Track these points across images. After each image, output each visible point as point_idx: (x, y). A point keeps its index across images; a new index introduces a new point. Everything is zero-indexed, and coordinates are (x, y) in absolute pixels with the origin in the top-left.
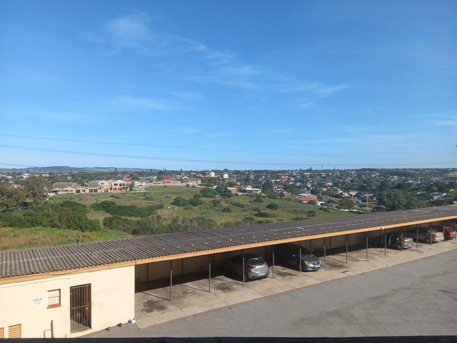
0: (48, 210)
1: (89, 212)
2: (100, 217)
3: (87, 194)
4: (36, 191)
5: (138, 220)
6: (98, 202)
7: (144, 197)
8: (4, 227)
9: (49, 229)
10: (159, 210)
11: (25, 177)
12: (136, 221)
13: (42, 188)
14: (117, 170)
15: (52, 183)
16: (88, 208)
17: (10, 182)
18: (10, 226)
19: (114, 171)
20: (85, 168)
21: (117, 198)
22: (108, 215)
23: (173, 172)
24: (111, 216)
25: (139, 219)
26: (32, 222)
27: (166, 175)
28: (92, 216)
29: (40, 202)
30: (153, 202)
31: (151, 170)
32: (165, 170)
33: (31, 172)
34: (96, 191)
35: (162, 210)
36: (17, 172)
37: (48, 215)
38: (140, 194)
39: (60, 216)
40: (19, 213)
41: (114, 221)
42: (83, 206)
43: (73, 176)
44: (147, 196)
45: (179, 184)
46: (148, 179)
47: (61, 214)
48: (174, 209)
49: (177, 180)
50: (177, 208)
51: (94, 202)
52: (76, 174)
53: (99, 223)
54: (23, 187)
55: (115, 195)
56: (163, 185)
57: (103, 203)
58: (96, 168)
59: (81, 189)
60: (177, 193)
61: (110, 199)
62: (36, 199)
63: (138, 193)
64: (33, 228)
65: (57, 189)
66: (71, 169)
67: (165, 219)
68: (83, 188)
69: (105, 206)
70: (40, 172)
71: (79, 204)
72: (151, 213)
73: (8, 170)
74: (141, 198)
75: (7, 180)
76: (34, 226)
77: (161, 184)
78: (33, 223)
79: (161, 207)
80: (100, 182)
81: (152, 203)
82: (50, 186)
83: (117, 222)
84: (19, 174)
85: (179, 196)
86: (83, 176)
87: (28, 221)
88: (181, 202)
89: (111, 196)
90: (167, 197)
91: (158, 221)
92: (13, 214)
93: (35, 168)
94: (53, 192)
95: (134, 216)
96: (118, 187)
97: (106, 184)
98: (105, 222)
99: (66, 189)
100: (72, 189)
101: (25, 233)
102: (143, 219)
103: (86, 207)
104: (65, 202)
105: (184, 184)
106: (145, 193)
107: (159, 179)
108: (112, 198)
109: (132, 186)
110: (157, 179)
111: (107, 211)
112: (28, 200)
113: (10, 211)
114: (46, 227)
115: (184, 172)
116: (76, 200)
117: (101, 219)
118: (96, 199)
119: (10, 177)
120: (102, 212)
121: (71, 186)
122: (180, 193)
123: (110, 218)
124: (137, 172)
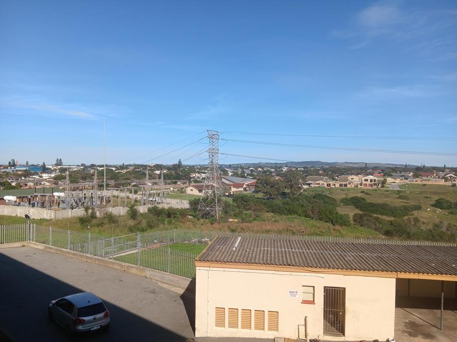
0: (303, 201)
1: (339, 206)
2: (350, 212)
3: (337, 188)
4: (293, 183)
5: (391, 221)
6: (348, 197)
7: (399, 196)
8: (268, 212)
9: (303, 218)
10: (416, 212)
11: (284, 170)
12: (388, 221)
13: (298, 180)
14: (368, 166)
15: (306, 176)
16: (338, 202)
17: (273, 174)
18: (272, 212)
19: (364, 166)
20: (335, 163)
21: (368, 194)
22: (358, 211)
23: (434, 168)
24: (361, 212)
25: (392, 219)
26: (289, 210)
27: (425, 172)
28: (342, 210)
29: (296, 193)
30: (408, 201)
31: (406, 165)
32: (424, 166)
33: (289, 166)
34: (346, 185)
35: (419, 211)
36: (278, 166)
37: (302, 206)
38: (393, 192)
39: (313, 208)
40: (279, 201)
41: (365, 218)
42: (334, 199)
43: (324, 170)
44: (401, 194)
45: (442, 182)
46: (403, 176)
47: (314, 206)
48: (435, 211)
49: (439, 178)
50: (439, 211)
51: (344, 196)
52: (327, 168)
53: (349, 218)
54: (282, 179)
55: (366, 191)
56: (421, 183)
57: (353, 198)
58: (347, 163)
59: (332, 183)
60: (440, 193)
61: (360, 195)
62: (293, 190)
63: (391, 191)
64: (290, 216)
65: (310, 182)
66: (322, 163)
67: (424, 223)
68: (334, 182)
69: (356, 202)
70: (296, 166)
71: (329, 197)
72: (407, 214)
73: (272, 164)
74: (395, 196)
75: (271, 172)
76: (291, 214)
77: (418, 181)
78: (290, 212)
79: (418, 208)
80: (350, 177)
81: (408, 203)
82: (304, 179)
83: (368, 220)
84: (279, 168)
85: (441, 196)
86: (334, 171)
87: (286, 209)
88: (445, 205)
89: (361, 192)
90: (427, 197)
91: (415, 224)
92: (275, 201)
93: (292, 163)
94: (307, 184)
95: (386, 215)
96: (369, 182)
97: (356, 179)
98: (355, 218)
99: (318, 182)
100: (323, 183)
101: (283, 219)
102: (397, 219)
103: (336, 201)
104: (317, 195)
105: (449, 183)
106: (399, 191)
107: (415, 176)
108: (362, 194)
109: (384, 182)
110: (413, 175)
111: (357, 207)
112: (286, 191)
113: (272, 198)
114: (301, 216)
115: (449, 168)
116: (327, 193)
117: (351, 214)
118: (346, 194)
119: (273, 170)
120: (352, 207)
121: (322, 179)
122: (444, 194)
123: (361, 215)
124: (390, 168)
